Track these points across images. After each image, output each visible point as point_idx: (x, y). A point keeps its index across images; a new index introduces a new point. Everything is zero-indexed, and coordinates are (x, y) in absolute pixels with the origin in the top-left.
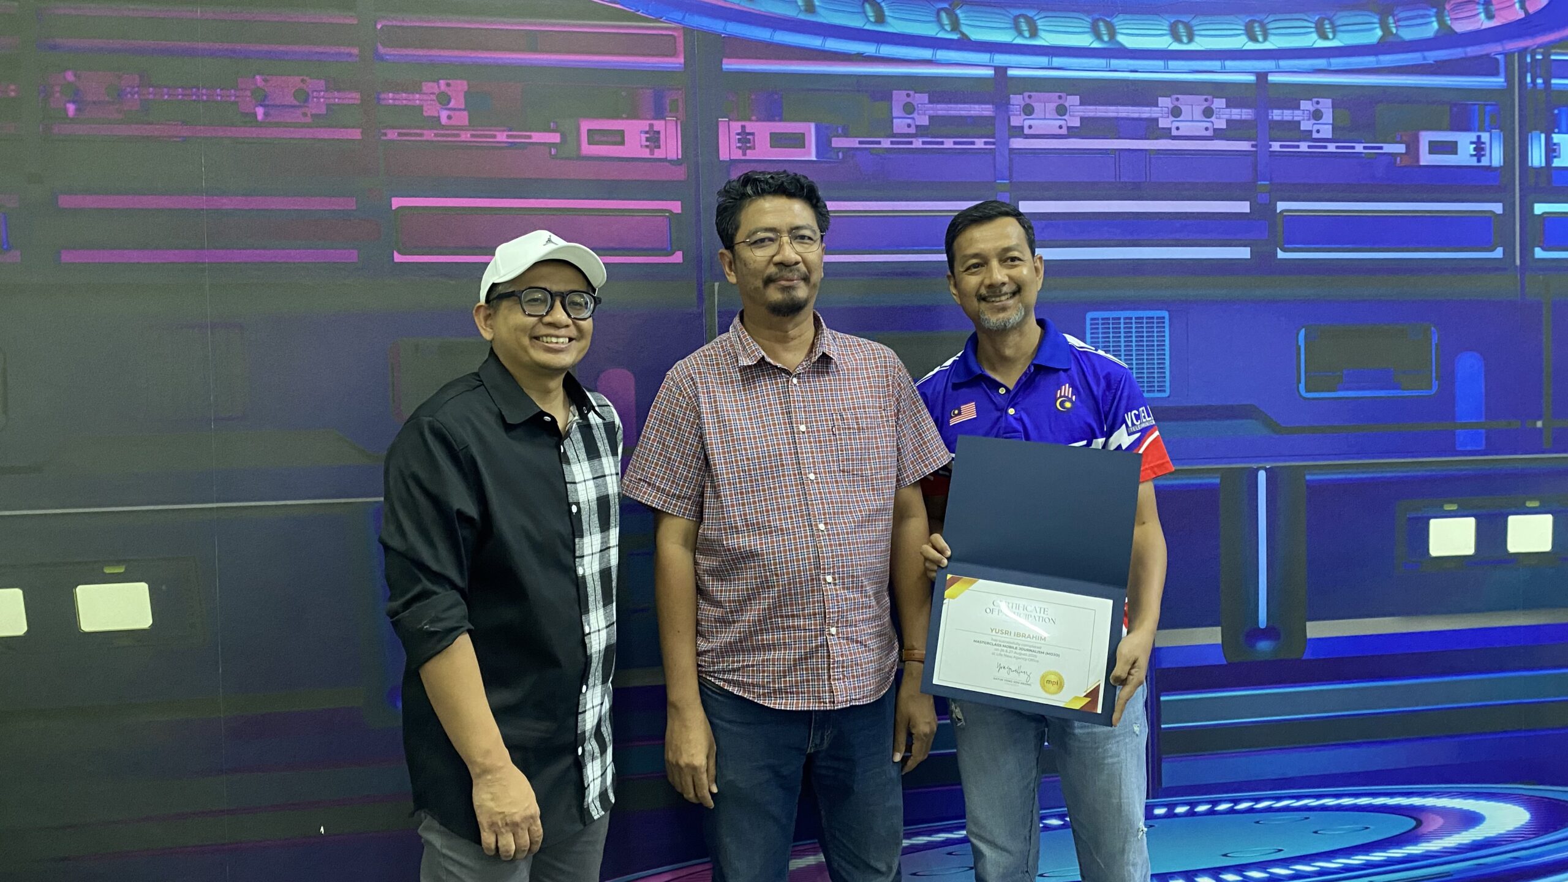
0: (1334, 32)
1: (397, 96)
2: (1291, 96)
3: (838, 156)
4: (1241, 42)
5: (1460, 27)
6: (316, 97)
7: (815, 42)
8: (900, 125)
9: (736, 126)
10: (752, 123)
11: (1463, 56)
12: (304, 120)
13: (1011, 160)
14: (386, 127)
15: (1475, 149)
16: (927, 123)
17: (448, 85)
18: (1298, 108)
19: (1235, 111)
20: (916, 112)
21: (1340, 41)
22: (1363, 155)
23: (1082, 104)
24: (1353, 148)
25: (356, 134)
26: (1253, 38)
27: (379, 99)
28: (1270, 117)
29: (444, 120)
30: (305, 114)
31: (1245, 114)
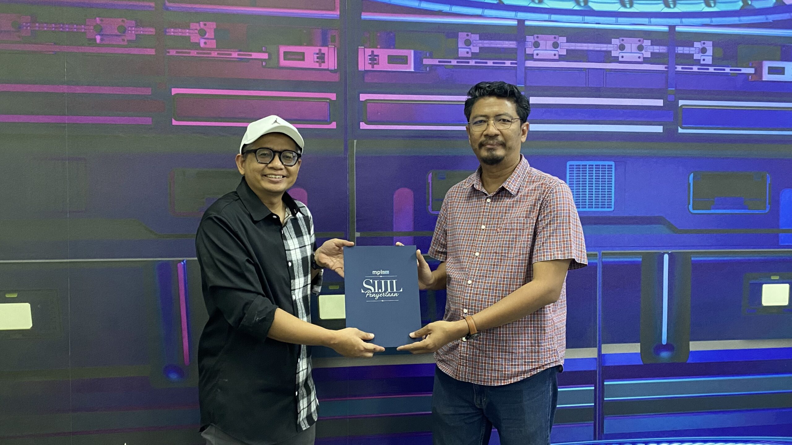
0: (715, 3)
1: (175, 31)
2: (689, 40)
3: (426, 69)
4: (661, 8)
5: (788, 1)
6: (130, 30)
7: (415, 4)
8: (462, 52)
9: (368, 51)
10: (378, 50)
11: (789, 17)
12: (122, 43)
13: (526, 74)
14: (169, 49)
16: (478, 51)
17: (205, 25)
18: (693, 46)
19: (655, 47)
20: (472, 45)
21: (717, 8)
22: (730, 74)
23: (567, 42)
24: (724, 70)
25: (152, 52)
26: (668, 6)
27: (166, 32)
28: (676, 51)
29: (202, 45)
30: (124, 40)
31: (662, 49)
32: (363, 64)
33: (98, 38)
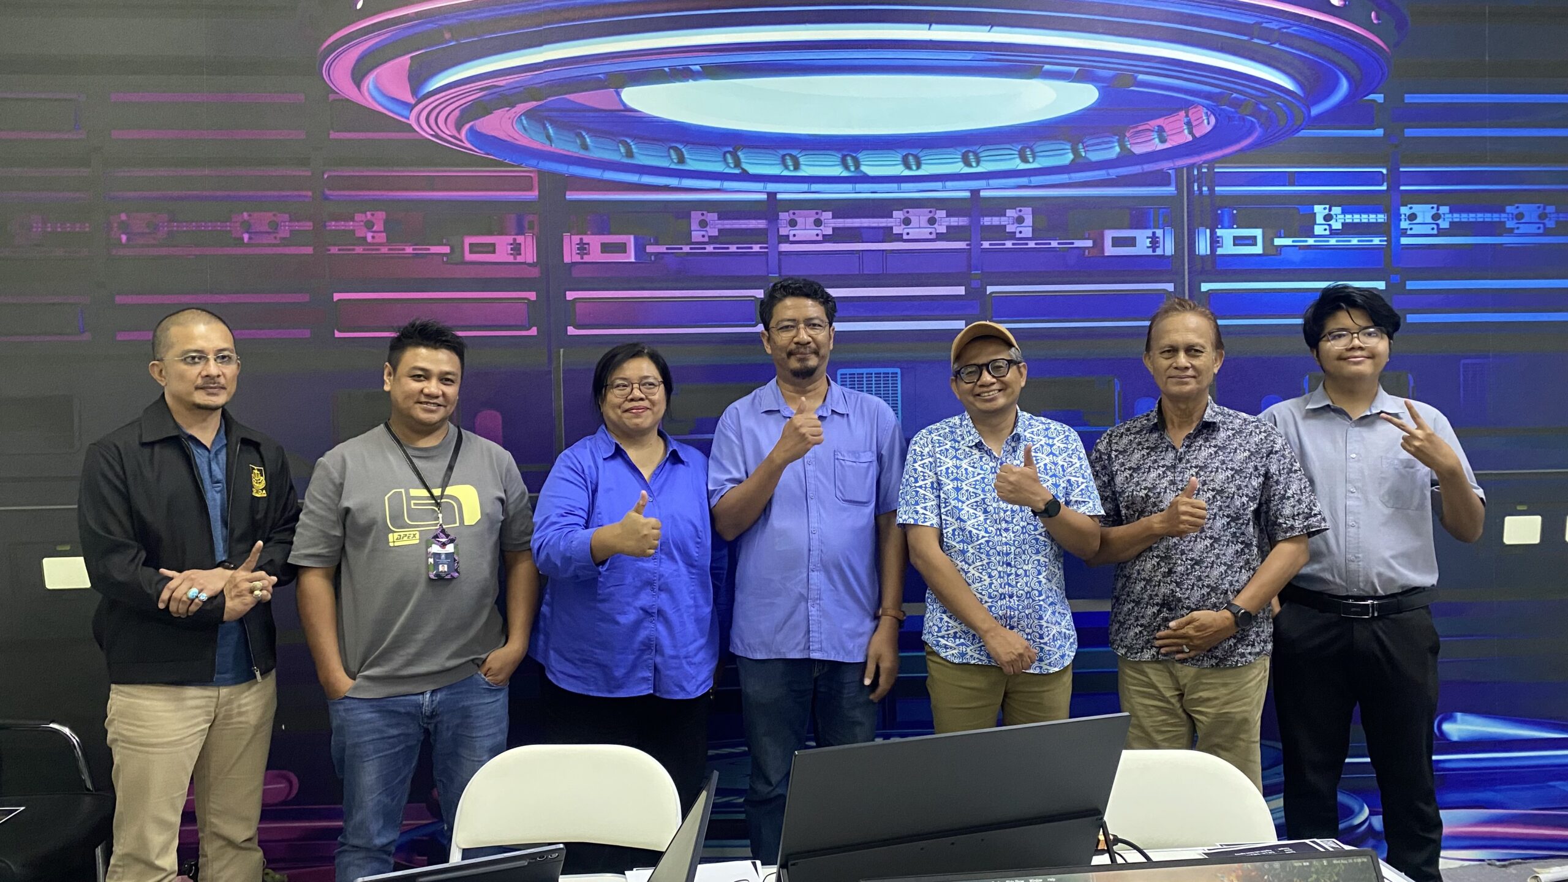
0: (1034, 157)
1: (338, 224)
2: (999, 207)
3: (651, 258)
4: (959, 168)
5: (1138, 150)
6: (284, 226)
7: (633, 178)
8: (697, 236)
10: (587, 237)
11: (1141, 171)
12: (274, 242)
13: (779, 260)
14: (330, 245)
15: (1150, 242)
16: (717, 234)
17: (373, 215)
18: (1005, 215)
19: (952, 219)
20: (708, 226)
21: (1038, 163)
22: (1059, 249)
23: (833, 218)
24: (1050, 244)
25: (309, 250)
26: (968, 164)
27: (326, 226)
28: (981, 223)
29: (369, 239)
30: (275, 238)
31: (962, 221)
32: (570, 255)
33: (246, 237)
